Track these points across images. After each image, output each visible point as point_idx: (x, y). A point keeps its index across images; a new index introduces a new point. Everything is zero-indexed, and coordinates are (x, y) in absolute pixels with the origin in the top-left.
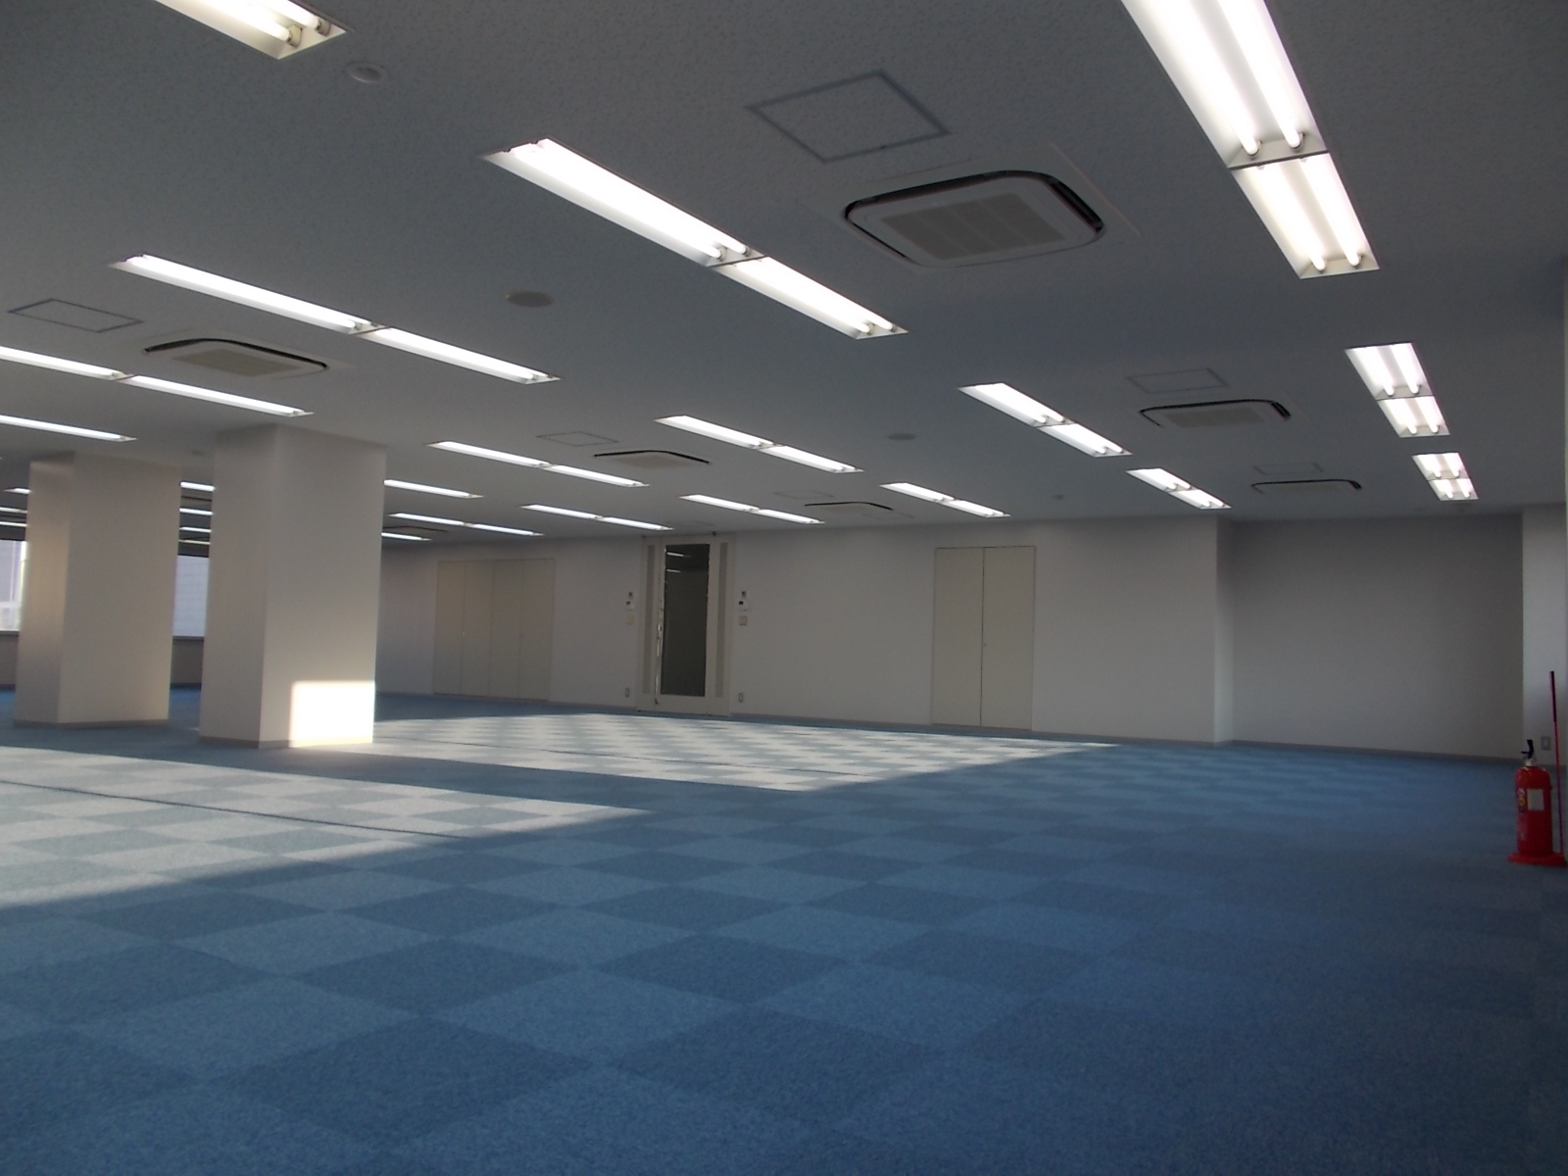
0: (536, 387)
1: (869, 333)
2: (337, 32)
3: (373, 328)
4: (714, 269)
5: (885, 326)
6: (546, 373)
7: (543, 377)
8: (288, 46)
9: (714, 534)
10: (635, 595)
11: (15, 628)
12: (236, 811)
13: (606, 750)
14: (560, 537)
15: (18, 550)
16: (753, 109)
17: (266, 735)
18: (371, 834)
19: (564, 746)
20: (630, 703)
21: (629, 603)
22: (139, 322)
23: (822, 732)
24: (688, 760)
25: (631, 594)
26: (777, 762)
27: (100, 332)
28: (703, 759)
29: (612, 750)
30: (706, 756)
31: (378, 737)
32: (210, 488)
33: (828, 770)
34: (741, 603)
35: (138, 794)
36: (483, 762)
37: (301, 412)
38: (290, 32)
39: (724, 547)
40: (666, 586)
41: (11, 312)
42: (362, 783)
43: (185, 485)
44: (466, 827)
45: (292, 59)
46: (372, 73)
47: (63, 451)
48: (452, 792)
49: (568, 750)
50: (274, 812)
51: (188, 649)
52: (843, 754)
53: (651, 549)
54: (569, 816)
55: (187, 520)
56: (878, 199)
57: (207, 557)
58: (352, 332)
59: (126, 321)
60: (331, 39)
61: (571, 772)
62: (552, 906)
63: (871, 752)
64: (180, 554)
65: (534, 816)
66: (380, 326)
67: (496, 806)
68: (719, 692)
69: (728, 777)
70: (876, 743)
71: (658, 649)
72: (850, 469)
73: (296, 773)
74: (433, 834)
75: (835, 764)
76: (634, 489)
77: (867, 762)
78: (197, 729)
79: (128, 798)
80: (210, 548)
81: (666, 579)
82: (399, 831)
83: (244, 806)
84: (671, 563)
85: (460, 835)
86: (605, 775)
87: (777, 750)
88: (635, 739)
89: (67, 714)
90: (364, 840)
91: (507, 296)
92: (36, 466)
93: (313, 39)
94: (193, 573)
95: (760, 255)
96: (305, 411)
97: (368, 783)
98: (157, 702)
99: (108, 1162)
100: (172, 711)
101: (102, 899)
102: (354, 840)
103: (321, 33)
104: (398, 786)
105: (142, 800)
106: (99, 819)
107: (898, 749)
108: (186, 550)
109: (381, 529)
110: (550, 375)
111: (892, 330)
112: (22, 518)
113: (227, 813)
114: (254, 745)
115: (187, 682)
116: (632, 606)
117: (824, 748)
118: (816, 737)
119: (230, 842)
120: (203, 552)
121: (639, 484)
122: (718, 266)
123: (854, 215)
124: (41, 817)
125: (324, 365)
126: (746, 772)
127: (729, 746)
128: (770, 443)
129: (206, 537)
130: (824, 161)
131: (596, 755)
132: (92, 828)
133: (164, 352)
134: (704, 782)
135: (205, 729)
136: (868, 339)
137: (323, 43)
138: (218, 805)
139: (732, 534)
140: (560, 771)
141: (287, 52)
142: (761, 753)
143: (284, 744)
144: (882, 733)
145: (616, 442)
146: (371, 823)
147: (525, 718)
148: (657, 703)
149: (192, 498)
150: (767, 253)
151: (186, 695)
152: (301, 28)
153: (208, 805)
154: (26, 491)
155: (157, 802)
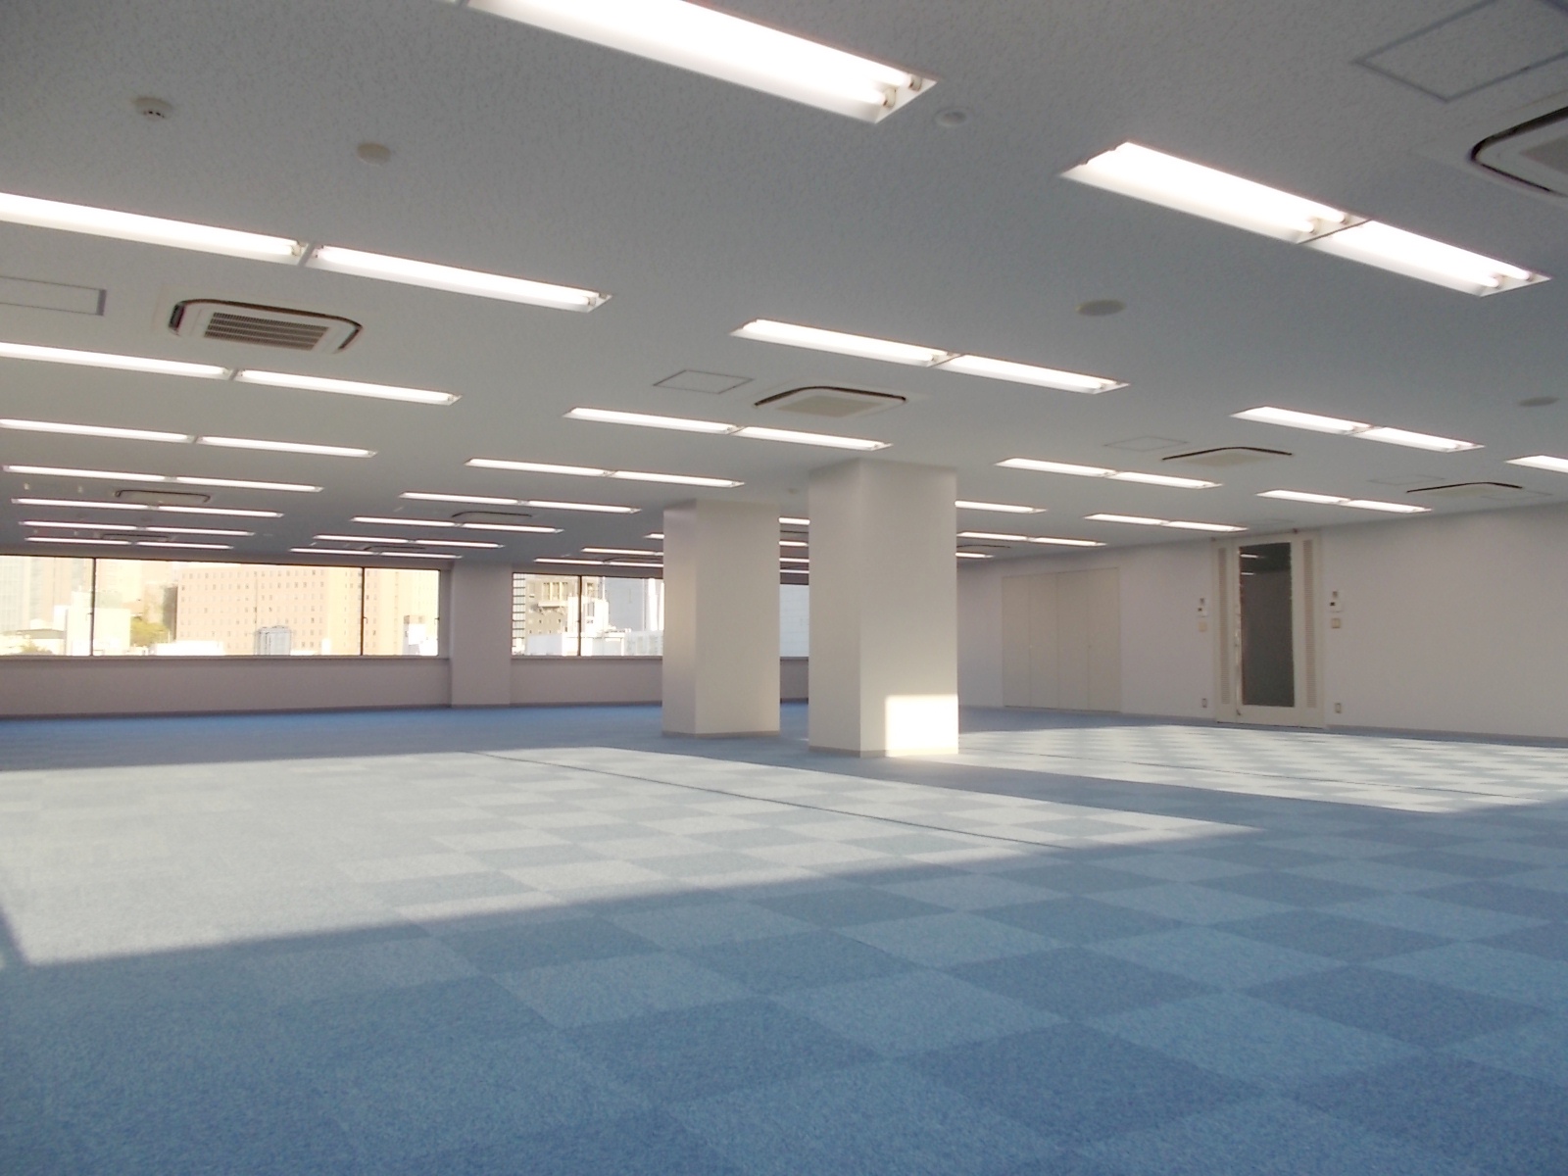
0: (1105, 396)
1: (1497, 288)
2: (929, 84)
3: (948, 358)
4: (1306, 245)
5: (1517, 276)
6: (1113, 380)
7: (1111, 385)
8: (884, 109)
9: (1295, 531)
10: (1207, 601)
11: (660, 654)
12: (854, 814)
13: (1193, 763)
14: (1125, 546)
15: (646, 586)
16: (1360, 62)
17: (866, 745)
18: (979, 840)
19: (1147, 758)
20: (1207, 714)
21: (1200, 610)
22: (751, 380)
23: (1445, 747)
24: (1288, 775)
25: (1202, 600)
26: (1397, 779)
27: (720, 393)
28: (1309, 775)
29: (1199, 763)
30: (1309, 771)
31: (962, 748)
32: (806, 522)
33: (1463, 789)
34: (1332, 604)
35: (772, 797)
36: (1067, 773)
37: (881, 445)
38: (887, 96)
39: (1308, 545)
40: (1242, 591)
41: (655, 385)
42: (959, 791)
43: (782, 520)
44: (1066, 837)
45: (887, 121)
46: (958, 116)
47: (686, 500)
48: (1046, 802)
49: (1153, 762)
50: (887, 817)
51: (794, 668)
52: (1479, 772)
53: (1222, 553)
54: (1170, 830)
55: (786, 552)
56: (1515, 131)
57: (807, 584)
58: (929, 365)
59: (741, 381)
60: (923, 94)
61: (1162, 785)
62: (1178, 924)
63: (1515, 770)
64: (782, 583)
65: (1133, 829)
66: (956, 355)
67: (1092, 817)
68: (1312, 702)
69: (1341, 794)
70: (1519, 760)
71: (1236, 657)
72: (1467, 445)
73: (898, 781)
74: (1038, 844)
75: (1471, 783)
76: (1205, 490)
77: (1512, 781)
78: (807, 740)
79: (764, 800)
80: (810, 577)
81: (1241, 583)
82: (1004, 839)
83: (860, 809)
84: (1245, 565)
85: (1064, 846)
86: (1200, 790)
87: (1393, 766)
88: (1223, 752)
89: (702, 727)
90: (974, 846)
91: (1078, 309)
92: (667, 514)
93: (906, 97)
94: (795, 598)
95: (1363, 220)
96: (885, 443)
97: (964, 792)
98: (769, 717)
99: (827, 1121)
100: (782, 724)
101: (767, 887)
102: (964, 845)
103: (914, 89)
104: (992, 795)
105: (776, 802)
106: (746, 817)
107: (1551, 767)
108: (786, 579)
109: (955, 549)
110: (1119, 381)
111: (1528, 280)
112: (659, 560)
113: (848, 816)
114: (855, 754)
115: (794, 698)
116: (1204, 613)
117: (1451, 764)
118: (1440, 752)
119: (857, 843)
120: (803, 580)
121: (1210, 484)
122: (1311, 240)
123: (1485, 155)
124: (701, 814)
125: (903, 399)
126: (1360, 790)
127: (1333, 761)
128: (1366, 426)
129: (805, 566)
130: (1444, 100)
131: (1182, 767)
132: (742, 825)
133: (772, 402)
134: (1315, 799)
135: (815, 739)
136: (1497, 294)
137: (915, 99)
138: (837, 809)
139: (1318, 530)
140: (1149, 784)
141: (883, 115)
142: (1374, 769)
143: (882, 754)
144: (1523, 748)
145: (1185, 443)
146: (977, 830)
147: (1099, 730)
148: (1239, 714)
149: (788, 532)
150: (1371, 215)
151: (794, 709)
152: (895, 90)
153: (831, 808)
154: (661, 536)
155: (788, 804)
